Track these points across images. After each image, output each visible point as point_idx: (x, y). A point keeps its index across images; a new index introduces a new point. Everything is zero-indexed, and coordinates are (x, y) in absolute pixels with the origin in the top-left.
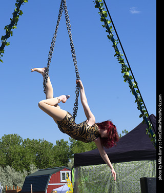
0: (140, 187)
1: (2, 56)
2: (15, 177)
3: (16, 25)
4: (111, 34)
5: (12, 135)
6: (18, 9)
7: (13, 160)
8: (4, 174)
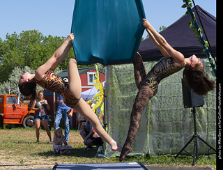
0: (181, 90)
7: (33, 60)
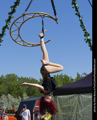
1: (9, 24)
2: (13, 101)
5: (12, 75)
7: (12, 91)
8: (6, 99)
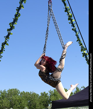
1: (8, 41)
3: (17, 22)
4: (74, 28)
5: (14, 89)
6: (18, 13)
7: (14, 105)
